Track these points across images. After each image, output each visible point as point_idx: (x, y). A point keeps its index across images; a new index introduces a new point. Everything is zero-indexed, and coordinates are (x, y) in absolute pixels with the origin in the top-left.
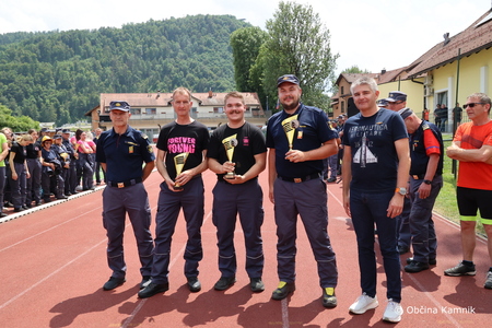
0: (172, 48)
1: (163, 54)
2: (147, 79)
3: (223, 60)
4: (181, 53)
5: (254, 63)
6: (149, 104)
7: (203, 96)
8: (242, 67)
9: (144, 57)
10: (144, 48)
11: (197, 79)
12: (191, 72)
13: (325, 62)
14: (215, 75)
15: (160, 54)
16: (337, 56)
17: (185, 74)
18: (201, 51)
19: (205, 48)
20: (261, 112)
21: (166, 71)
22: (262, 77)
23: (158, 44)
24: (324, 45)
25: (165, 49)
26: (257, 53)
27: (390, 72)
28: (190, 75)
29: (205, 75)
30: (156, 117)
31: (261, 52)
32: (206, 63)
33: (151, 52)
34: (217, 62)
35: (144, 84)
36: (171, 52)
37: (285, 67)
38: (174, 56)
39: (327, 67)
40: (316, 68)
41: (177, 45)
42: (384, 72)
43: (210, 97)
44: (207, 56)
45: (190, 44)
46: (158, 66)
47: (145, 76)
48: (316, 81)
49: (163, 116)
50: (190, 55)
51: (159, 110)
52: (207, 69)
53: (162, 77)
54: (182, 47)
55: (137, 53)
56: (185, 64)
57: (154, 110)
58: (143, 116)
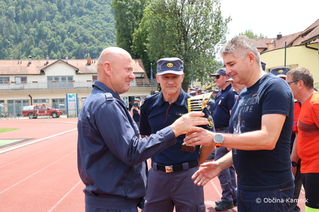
0: (48, 10)
1: (39, 16)
2: (20, 44)
3: (105, 23)
4: (59, 16)
5: (137, 27)
6: (19, 72)
7: (81, 64)
8: (125, 31)
9: (17, 20)
10: (17, 10)
11: (76, 44)
12: (69, 36)
13: (216, 26)
14: (96, 40)
15: (35, 17)
16: (228, 20)
17: (63, 38)
18: (80, 14)
19: (85, 10)
20: (146, 80)
21: (41, 36)
22: (147, 42)
23: (33, 6)
24: (214, 8)
25: (40, 12)
26: (141, 16)
27: (286, 37)
28: (68, 39)
29: (86, 40)
30: (26, 86)
31: (145, 15)
32: (87, 27)
33: (25, 15)
34: (98, 25)
35: (16, 50)
36: (48, 14)
37: (172, 31)
38: (51, 19)
39: (218, 32)
40: (205, 32)
41: (54, 6)
42: (279, 37)
43: (89, 64)
44: (87, 19)
45: (68, 6)
46: (32, 30)
47: (18, 40)
48: (206, 47)
49: (35, 86)
50: (68, 18)
51: (30, 79)
52: (88, 33)
53: (37, 42)
54: (60, 8)
55: (9, 16)
56: (62, 27)
57: (24, 80)
58: (12, 86)
